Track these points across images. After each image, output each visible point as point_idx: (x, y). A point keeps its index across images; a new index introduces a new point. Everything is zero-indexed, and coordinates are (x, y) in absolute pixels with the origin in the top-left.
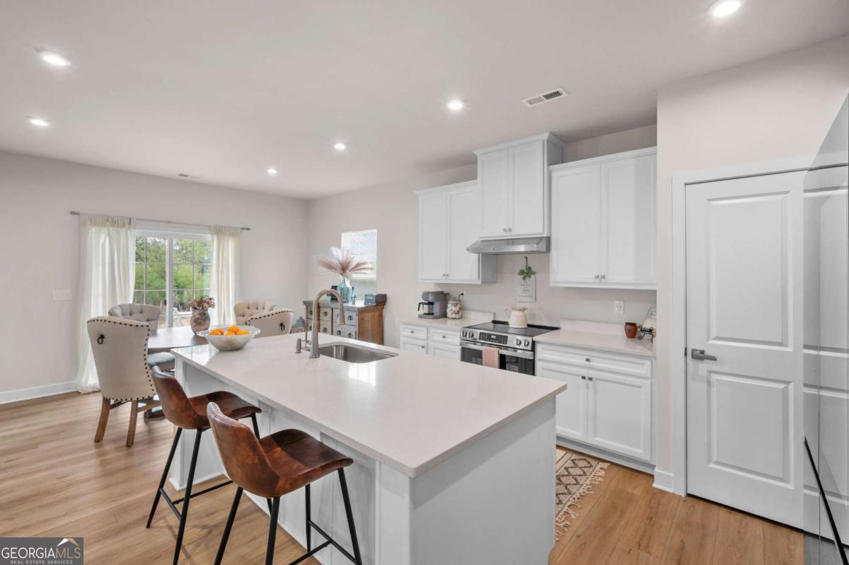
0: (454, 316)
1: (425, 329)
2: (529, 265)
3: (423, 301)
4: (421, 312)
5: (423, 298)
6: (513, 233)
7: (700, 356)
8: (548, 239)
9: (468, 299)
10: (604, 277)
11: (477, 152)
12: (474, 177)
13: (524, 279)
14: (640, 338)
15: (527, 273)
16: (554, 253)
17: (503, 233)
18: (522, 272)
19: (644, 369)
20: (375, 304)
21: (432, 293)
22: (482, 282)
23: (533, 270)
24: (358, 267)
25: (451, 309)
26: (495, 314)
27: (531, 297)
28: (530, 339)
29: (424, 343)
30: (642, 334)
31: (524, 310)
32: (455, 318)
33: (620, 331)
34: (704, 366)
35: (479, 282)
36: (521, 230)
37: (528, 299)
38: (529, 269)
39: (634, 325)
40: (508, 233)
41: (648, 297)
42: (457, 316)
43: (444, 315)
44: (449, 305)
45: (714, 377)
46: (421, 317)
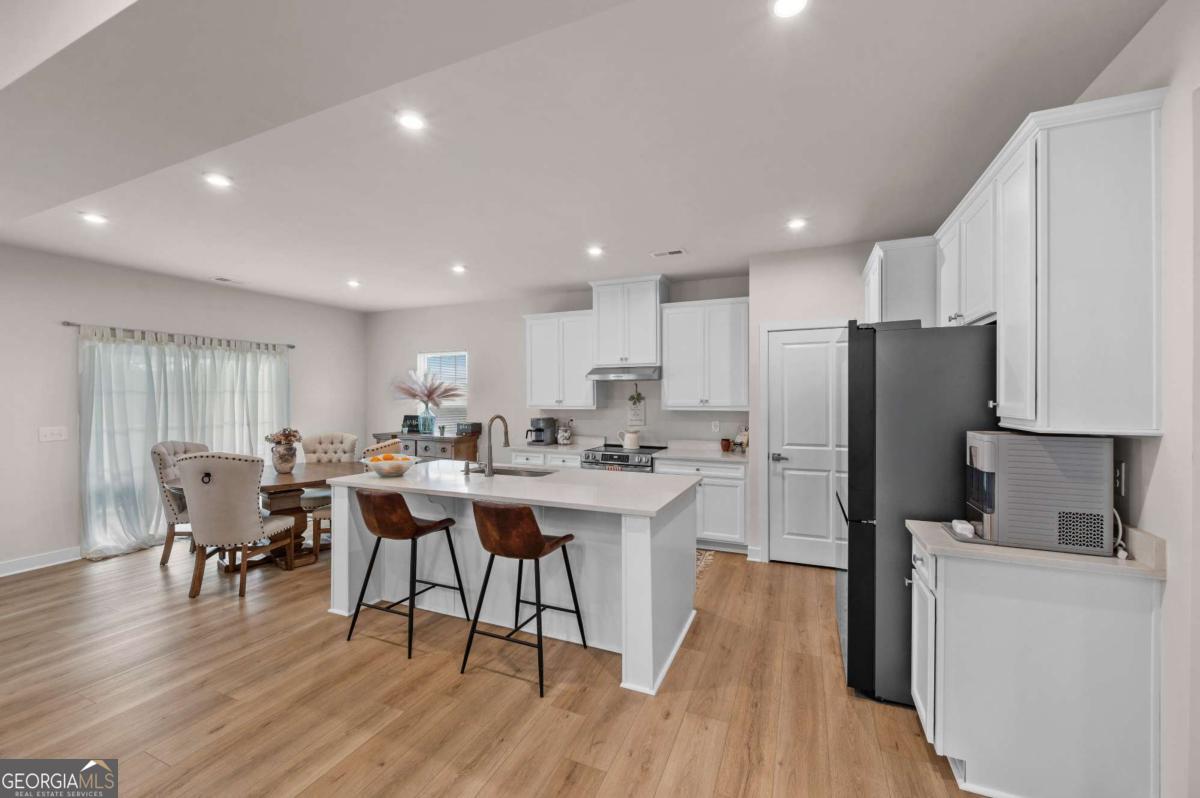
0: (565, 442)
1: (540, 456)
2: (639, 391)
3: (531, 428)
4: (530, 439)
5: (532, 425)
6: (629, 362)
7: (778, 458)
8: (660, 369)
9: (579, 425)
10: (707, 401)
11: (592, 284)
12: (589, 306)
13: (634, 403)
14: (733, 451)
15: (637, 398)
16: (665, 381)
17: (620, 362)
18: (632, 398)
19: (739, 472)
20: (471, 434)
21: (543, 419)
22: (598, 408)
23: (643, 395)
24: (448, 393)
25: (561, 436)
26: (606, 438)
27: (641, 420)
28: (649, 456)
30: (734, 447)
31: (636, 432)
32: (566, 444)
33: (718, 446)
34: (780, 466)
35: (595, 408)
36: (635, 360)
37: (638, 423)
38: (639, 395)
39: (728, 440)
40: (624, 362)
41: (742, 417)
42: (568, 442)
43: (555, 442)
44: (559, 431)
45: (788, 472)
46: (530, 444)
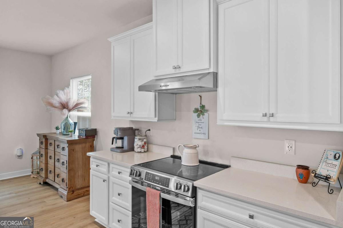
0: (139, 150)
1: (106, 164)
2: (203, 104)
3: (115, 136)
4: (114, 146)
6: (182, 70)
8: (215, 75)
10: (272, 115)
13: (198, 116)
14: (314, 184)
15: (201, 111)
17: (173, 71)
18: (196, 110)
20: (84, 137)
22: (158, 120)
23: (207, 108)
24: (77, 107)
25: (138, 143)
26: (174, 149)
27: (204, 134)
28: (190, 184)
29: (105, 177)
30: (316, 180)
31: (195, 147)
32: (140, 152)
33: (292, 174)
35: (156, 120)
36: (188, 68)
37: (202, 136)
38: (203, 107)
39: (306, 168)
40: (178, 71)
42: (143, 150)
43: (131, 149)
44: (136, 140)
46: (112, 150)
